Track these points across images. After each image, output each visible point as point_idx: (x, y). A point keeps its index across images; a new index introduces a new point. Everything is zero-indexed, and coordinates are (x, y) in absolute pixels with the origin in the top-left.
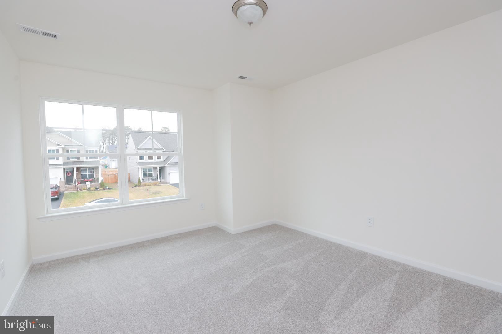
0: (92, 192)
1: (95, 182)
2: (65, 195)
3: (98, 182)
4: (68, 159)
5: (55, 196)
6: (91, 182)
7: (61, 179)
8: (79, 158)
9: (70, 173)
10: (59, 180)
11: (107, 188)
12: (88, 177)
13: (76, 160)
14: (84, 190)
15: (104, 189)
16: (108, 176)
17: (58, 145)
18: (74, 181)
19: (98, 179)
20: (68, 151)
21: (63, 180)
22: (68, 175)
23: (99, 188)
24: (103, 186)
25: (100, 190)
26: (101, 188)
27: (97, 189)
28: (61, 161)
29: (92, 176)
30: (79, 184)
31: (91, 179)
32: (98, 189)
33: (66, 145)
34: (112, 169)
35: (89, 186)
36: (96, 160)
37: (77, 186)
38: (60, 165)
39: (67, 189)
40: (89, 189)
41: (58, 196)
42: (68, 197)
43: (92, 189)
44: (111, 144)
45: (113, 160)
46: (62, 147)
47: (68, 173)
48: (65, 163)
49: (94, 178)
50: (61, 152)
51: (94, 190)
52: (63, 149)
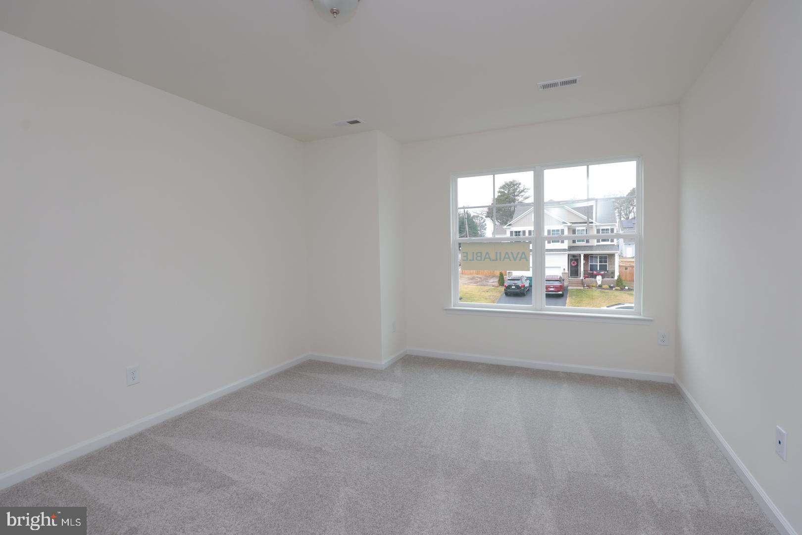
0: (604, 292)
1: (608, 278)
2: (569, 291)
3: (612, 278)
4: (574, 242)
5: (559, 291)
6: (603, 276)
7: (564, 269)
8: (588, 241)
9: (575, 262)
10: (562, 271)
11: (627, 288)
12: (598, 269)
13: (584, 244)
14: (593, 287)
15: (622, 289)
16: (626, 269)
17: (564, 223)
18: (580, 273)
19: (613, 273)
20: (574, 232)
21: (566, 271)
22: (573, 265)
23: (615, 287)
24: (620, 285)
25: (616, 290)
26: (617, 286)
27: (611, 288)
28: (565, 246)
29: (603, 268)
30: (586, 279)
31: (603, 272)
32: (614, 289)
33: (573, 223)
34: (626, 258)
35: (599, 283)
36: (612, 243)
37: (584, 280)
38: (564, 250)
39: (571, 283)
40: (600, 286)
41: (562, 291)
42: (574, 295)
43: (604, 286)
44: (622, 219)
45: (629, 244)
46: (568, 226)
47: (573, 262)
48: (571, 248)
49: (607, 271)
50: (566, 233)
51: (606, 289)
52: (569, 228)
